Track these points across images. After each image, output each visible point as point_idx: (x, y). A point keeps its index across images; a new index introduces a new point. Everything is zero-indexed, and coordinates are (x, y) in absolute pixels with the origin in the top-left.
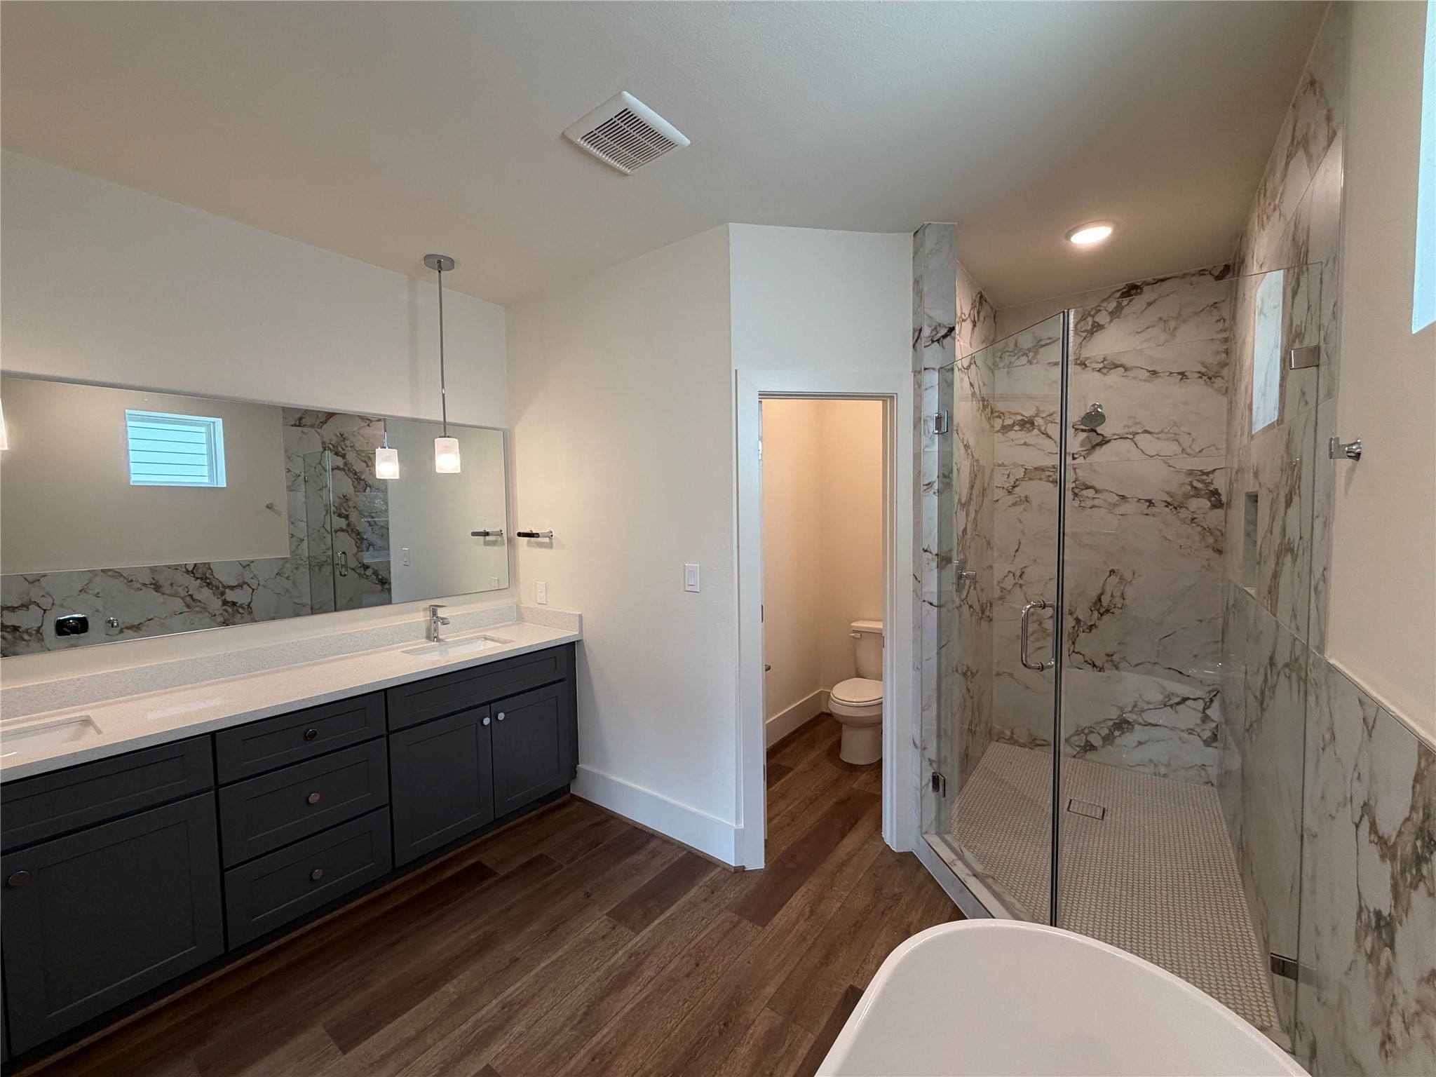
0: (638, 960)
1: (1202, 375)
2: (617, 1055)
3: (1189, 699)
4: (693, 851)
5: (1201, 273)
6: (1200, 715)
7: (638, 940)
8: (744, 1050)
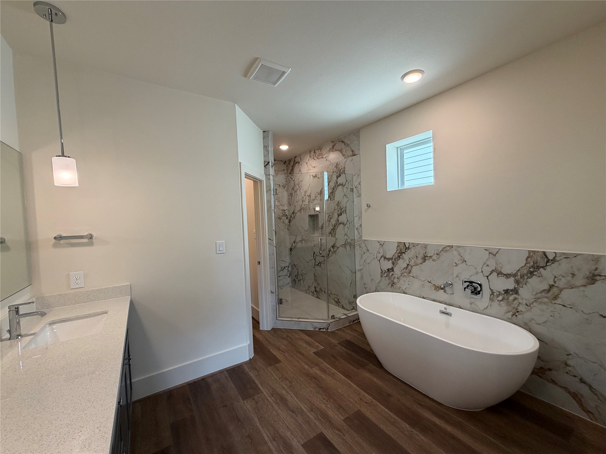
0: (274, 393)
1: (283, 186)
2: (314, 405)
3: (285, 267)
4: (228, 369)
5: (281, 161)
6: (287, 270)
7: (265, 392)
8: (323, 376)
